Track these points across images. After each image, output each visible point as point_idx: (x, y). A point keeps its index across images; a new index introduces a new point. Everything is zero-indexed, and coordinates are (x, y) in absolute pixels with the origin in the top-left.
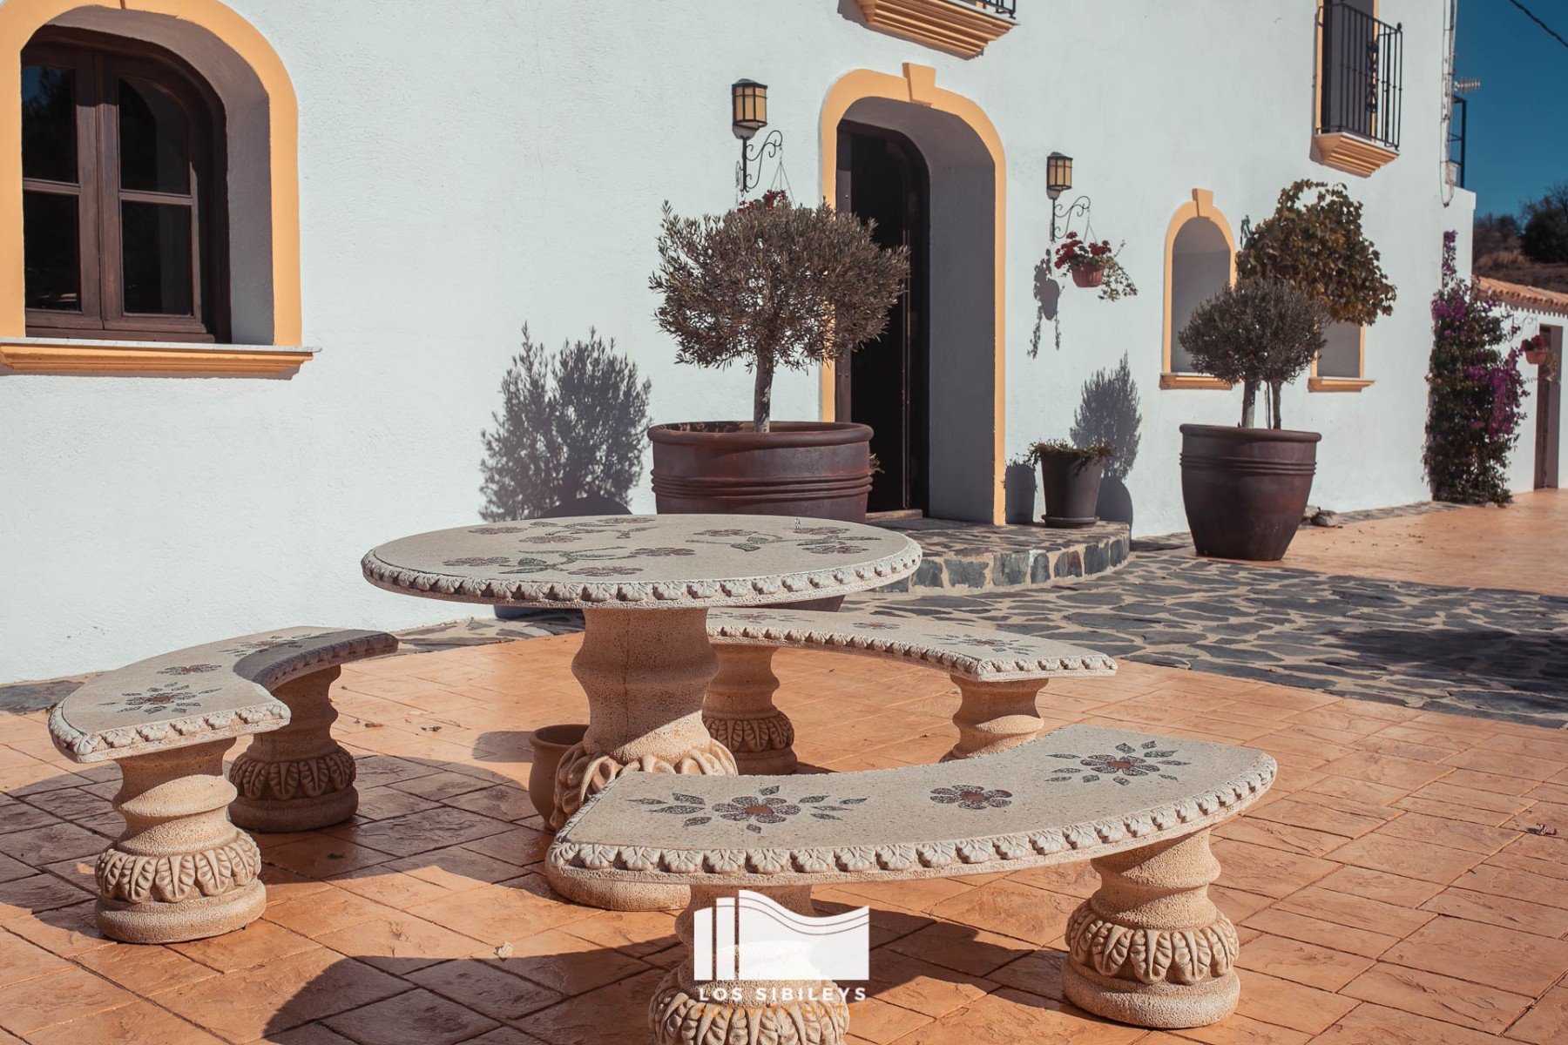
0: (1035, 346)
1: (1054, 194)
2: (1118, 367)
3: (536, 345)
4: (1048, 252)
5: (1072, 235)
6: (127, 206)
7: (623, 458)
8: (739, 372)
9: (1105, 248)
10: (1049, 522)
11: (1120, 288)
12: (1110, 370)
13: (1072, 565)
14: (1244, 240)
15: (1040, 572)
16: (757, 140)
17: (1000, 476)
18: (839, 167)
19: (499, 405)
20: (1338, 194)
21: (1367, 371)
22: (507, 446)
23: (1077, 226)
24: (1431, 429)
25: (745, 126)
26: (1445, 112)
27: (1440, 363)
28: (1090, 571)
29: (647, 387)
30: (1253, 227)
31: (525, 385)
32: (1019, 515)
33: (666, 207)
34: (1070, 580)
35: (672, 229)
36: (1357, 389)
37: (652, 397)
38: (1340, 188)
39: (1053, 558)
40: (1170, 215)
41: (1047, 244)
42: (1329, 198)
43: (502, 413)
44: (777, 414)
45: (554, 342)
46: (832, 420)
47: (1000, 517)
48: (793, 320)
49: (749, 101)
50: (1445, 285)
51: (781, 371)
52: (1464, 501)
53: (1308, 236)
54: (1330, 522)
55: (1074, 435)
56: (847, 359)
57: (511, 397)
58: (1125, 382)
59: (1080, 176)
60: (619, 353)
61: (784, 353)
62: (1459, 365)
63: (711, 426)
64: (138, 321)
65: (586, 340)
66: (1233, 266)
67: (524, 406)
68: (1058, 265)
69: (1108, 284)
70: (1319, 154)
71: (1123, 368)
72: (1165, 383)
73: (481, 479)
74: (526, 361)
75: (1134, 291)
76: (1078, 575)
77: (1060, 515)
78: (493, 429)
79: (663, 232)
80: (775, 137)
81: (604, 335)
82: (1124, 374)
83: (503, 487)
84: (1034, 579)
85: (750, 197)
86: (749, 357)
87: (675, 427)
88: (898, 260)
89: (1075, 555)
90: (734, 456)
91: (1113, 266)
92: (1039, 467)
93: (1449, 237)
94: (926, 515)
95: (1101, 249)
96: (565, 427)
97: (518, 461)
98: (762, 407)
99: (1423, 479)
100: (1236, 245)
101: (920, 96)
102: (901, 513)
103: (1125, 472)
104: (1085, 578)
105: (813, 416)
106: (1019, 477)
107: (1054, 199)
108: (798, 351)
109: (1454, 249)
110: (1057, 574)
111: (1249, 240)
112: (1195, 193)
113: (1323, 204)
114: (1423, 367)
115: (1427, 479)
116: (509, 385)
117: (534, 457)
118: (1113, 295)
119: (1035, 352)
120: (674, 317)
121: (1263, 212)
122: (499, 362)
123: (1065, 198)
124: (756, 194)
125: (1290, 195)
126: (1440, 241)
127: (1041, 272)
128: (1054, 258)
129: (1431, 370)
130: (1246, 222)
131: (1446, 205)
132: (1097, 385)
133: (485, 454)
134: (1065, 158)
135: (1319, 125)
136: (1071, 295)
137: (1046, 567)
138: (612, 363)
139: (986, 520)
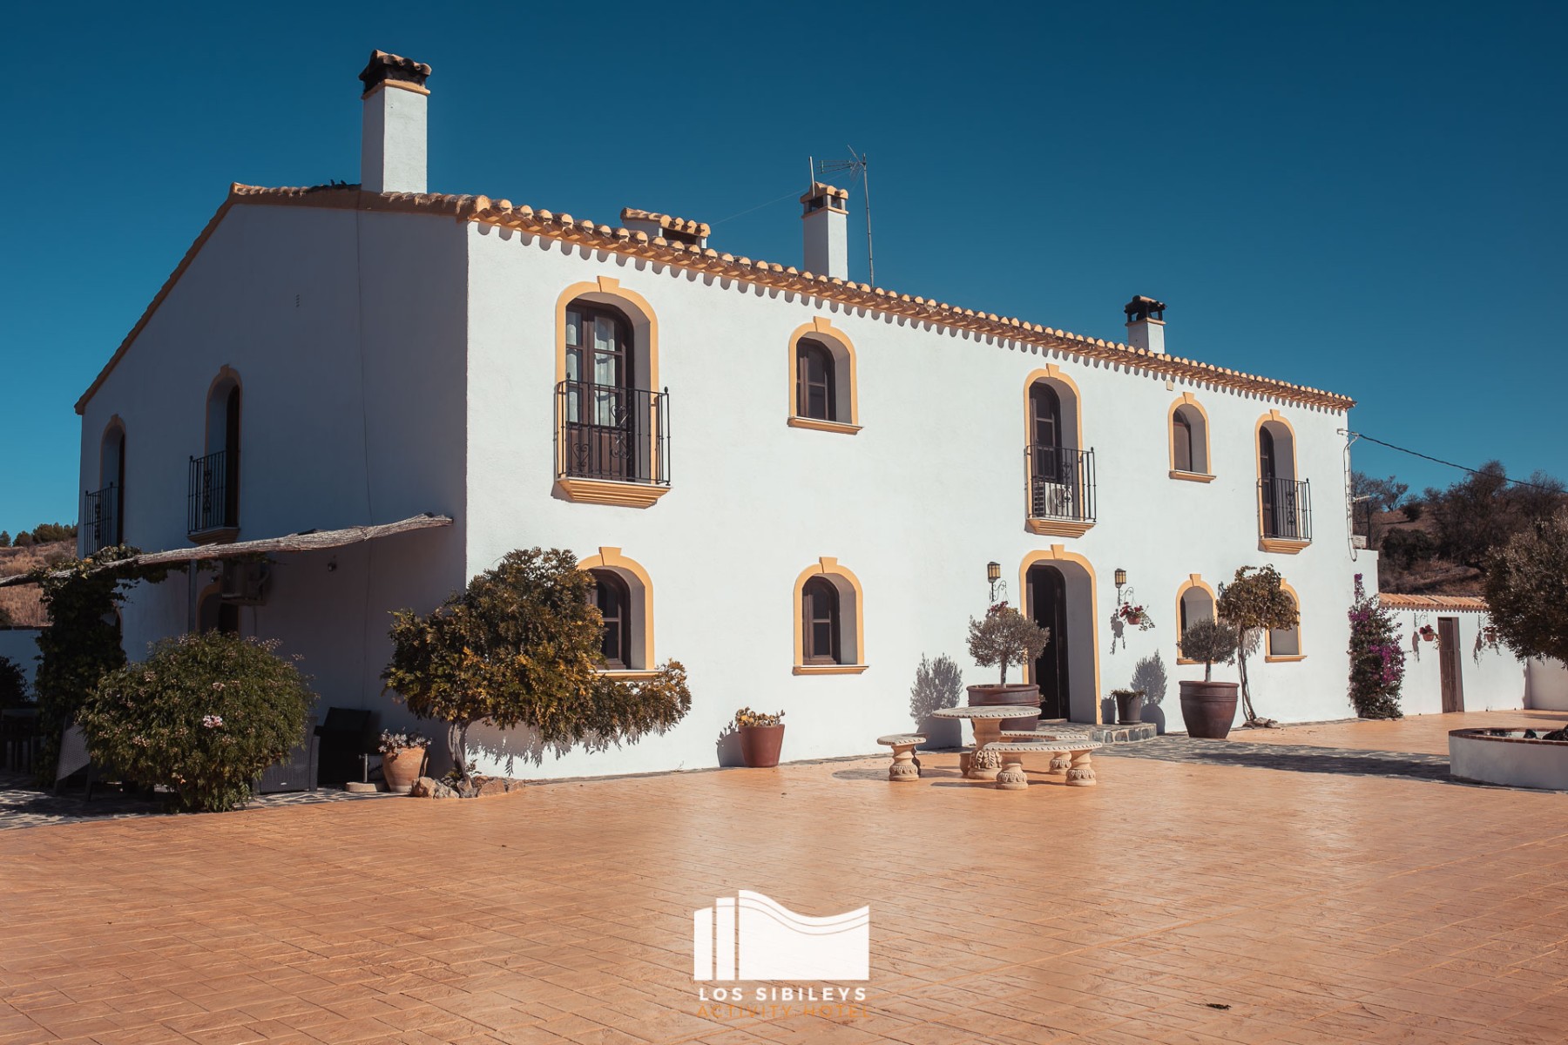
0: (1113, 650)
1: (1119, 586)
2: (1153, 655)
3: (926, 660)
4: (1117, 610)
5: (1127, 603)
6: (815, 624)
7: (954, 696)
8: (995, 668)
9: (1141, 608)
10: (1121, 723)
11: (1148, 625)
12: (1150, 657)
13: (1124, 737)
14: (1221, 594)
15: (1109, 739)
16: (997, 583)
17: (1098, 704)
18: (1028, 582)
19: (915, 678)
20: (1268, 569)
21: (1303, 651)
22: (918, 693)
23: (1129, 599)
24: (1352, 679)
25: (992, 579)
26: (1349, 513)
27: (1356, 644)
28: (1131, 740)
29: (961, 672)
30: (1225, 587)
31: (923, 672)
32: (1109, 720)
33: (971, 617)
34: (1123, 742)
35: (974, 624)
36: (1299, 660)
37: (963, 675)
38: (1270, 566)
39: (1114, 734)
40: (1178, 587)
41: (1117, 607)
42: (1265, 571)
43: (916, 682)
44: (1009, 681)
45: (932, 659)
46: (1027, 683)
47: (1099, 720)
48: (1013, 652)
49: (994, 571)
50: (1357, 602)
51: (1009, 669)
52: (1374, 718)
53: (1249, 592)
54: (1273, 726)
55: (1132, 685)
56: (1033, 665)
57: (919, 676)
58: (1158, 662)
59: (1130, 578)
60: (952, 661)
61: (1010, 663)
62: (1365, 645)
63: (985, 686)
64: (818, 658)
65: (941, 657)
66: (1215, 606)
67: (923, 680)
68: (1122, 616)
69: (1142, 624)
70: (1263, 547)
71: (1157, 656)
72: (1179, 662)
73: (910, 703)
74: (924, 665)
75: (1154, 626)
76: (1126, 741)
77: (1125, 720)
78: (914, 687)
79: (970, 625)
80: (1003, 583)
81: (947, 655)
82: (1157, 658)
83: (917, 706)
84: (1106, 742)
85: (995, 604)
86: (999, 664)
87: (974, 686)
88: (1046, 632)
89: (1124, 733)
90: (996, 696)
91: (1145, 616)
92: (1115, 699)
93: (1358, 577)
94: (1069, 721)
95: (1139, 609)
96: (935, 686)
97: (922, 698)
98: (1003, 680)
99: (1350, 705)
100: (1216, 596)
101: (1057, 557)
102: (1058, 720)
103: (1159, 701)
104: (1129, 742)
105: (1021, 683)
106: (1107, 704)
107: (1119, 588)
108: (1015, 662)
109: (1361, 583)
110: (1116, 740)
111: (1223, 594)
112: (1191, 576)
113: (1262, 574)
114: (1346, 646)
115: (1353, 706)
116: (919, 673)
117: (926, 696)
118: (1145, 628)
119: (1113, 652)
120: (975, 653)
121: (1229, 581)
122: (915, 666)
123: (1124, 588)
124: (998, 602)
125: (1240, 574)
126: (1353, 579)
127: (1114, 620)
128: (1120, 613)
129: (1351, 648)
130: (1222, 584)
131: (1355, 560)
132: (1143, 664)
133: (912, 695)
134: (1123, 571)
135: (1262, 534)
136: (1128, 628)
137: (1111, 737)
138: (949, 664)
139: (1094, 722)
